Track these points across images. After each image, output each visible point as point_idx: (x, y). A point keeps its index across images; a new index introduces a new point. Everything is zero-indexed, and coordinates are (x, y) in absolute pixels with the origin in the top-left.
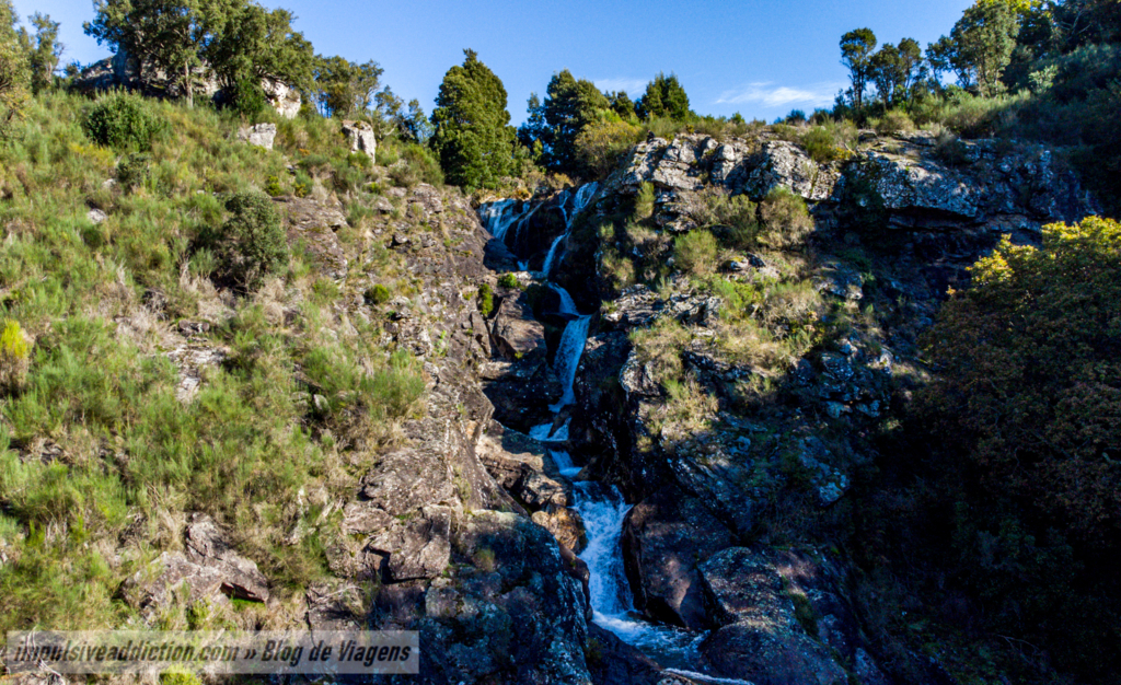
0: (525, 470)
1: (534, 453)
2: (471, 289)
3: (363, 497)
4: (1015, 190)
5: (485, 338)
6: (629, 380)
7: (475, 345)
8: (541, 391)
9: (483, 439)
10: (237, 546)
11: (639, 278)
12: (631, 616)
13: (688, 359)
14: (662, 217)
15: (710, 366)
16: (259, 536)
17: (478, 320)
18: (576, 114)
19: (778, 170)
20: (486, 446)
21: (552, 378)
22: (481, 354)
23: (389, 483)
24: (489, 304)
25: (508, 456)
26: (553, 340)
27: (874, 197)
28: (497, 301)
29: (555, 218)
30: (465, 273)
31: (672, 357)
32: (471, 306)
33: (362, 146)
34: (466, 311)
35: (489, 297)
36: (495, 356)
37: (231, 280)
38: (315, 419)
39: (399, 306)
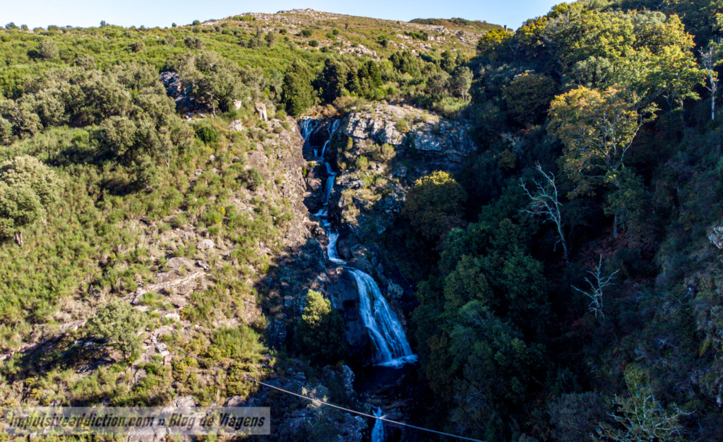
0: (316, 226)
1: (317, 221)
2: (300, 168)
3: (286, 237)
4: (453, 142)
5: (305, 185)
6: (340, 205)
7: (302, 188)
8: (320, 200)
9: (305, 218)
10: (267, 247)
11: (347, 168)
12: (337, 258)
13: (354, 199)
14: (354, 149)
15: (359, 201)
16: (270, 245)
17: (303, 180)
18: (336, 78)
19: (387, 136)
20: (306, 220)
21: (324, 196)
22: (304, 191)
23: (290, 235)
24: (305, 173)
25: (311, 222)
26: (324, 183)
27: (413, 145)
28: (308, 171)
29: (326, 134)
30: (298, 163)
31: (351, 199)
32: (301, 175)
33: (263, 116)
34: (299, 178)
35: (305, 170)
36: (307, 190)
37: (250, 188)
38: (275, 223)
39: (283, 184)
